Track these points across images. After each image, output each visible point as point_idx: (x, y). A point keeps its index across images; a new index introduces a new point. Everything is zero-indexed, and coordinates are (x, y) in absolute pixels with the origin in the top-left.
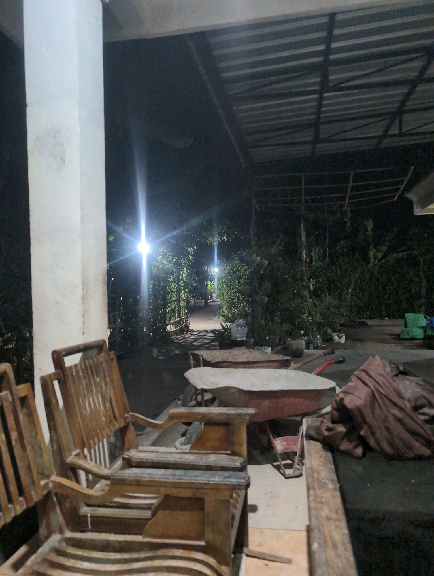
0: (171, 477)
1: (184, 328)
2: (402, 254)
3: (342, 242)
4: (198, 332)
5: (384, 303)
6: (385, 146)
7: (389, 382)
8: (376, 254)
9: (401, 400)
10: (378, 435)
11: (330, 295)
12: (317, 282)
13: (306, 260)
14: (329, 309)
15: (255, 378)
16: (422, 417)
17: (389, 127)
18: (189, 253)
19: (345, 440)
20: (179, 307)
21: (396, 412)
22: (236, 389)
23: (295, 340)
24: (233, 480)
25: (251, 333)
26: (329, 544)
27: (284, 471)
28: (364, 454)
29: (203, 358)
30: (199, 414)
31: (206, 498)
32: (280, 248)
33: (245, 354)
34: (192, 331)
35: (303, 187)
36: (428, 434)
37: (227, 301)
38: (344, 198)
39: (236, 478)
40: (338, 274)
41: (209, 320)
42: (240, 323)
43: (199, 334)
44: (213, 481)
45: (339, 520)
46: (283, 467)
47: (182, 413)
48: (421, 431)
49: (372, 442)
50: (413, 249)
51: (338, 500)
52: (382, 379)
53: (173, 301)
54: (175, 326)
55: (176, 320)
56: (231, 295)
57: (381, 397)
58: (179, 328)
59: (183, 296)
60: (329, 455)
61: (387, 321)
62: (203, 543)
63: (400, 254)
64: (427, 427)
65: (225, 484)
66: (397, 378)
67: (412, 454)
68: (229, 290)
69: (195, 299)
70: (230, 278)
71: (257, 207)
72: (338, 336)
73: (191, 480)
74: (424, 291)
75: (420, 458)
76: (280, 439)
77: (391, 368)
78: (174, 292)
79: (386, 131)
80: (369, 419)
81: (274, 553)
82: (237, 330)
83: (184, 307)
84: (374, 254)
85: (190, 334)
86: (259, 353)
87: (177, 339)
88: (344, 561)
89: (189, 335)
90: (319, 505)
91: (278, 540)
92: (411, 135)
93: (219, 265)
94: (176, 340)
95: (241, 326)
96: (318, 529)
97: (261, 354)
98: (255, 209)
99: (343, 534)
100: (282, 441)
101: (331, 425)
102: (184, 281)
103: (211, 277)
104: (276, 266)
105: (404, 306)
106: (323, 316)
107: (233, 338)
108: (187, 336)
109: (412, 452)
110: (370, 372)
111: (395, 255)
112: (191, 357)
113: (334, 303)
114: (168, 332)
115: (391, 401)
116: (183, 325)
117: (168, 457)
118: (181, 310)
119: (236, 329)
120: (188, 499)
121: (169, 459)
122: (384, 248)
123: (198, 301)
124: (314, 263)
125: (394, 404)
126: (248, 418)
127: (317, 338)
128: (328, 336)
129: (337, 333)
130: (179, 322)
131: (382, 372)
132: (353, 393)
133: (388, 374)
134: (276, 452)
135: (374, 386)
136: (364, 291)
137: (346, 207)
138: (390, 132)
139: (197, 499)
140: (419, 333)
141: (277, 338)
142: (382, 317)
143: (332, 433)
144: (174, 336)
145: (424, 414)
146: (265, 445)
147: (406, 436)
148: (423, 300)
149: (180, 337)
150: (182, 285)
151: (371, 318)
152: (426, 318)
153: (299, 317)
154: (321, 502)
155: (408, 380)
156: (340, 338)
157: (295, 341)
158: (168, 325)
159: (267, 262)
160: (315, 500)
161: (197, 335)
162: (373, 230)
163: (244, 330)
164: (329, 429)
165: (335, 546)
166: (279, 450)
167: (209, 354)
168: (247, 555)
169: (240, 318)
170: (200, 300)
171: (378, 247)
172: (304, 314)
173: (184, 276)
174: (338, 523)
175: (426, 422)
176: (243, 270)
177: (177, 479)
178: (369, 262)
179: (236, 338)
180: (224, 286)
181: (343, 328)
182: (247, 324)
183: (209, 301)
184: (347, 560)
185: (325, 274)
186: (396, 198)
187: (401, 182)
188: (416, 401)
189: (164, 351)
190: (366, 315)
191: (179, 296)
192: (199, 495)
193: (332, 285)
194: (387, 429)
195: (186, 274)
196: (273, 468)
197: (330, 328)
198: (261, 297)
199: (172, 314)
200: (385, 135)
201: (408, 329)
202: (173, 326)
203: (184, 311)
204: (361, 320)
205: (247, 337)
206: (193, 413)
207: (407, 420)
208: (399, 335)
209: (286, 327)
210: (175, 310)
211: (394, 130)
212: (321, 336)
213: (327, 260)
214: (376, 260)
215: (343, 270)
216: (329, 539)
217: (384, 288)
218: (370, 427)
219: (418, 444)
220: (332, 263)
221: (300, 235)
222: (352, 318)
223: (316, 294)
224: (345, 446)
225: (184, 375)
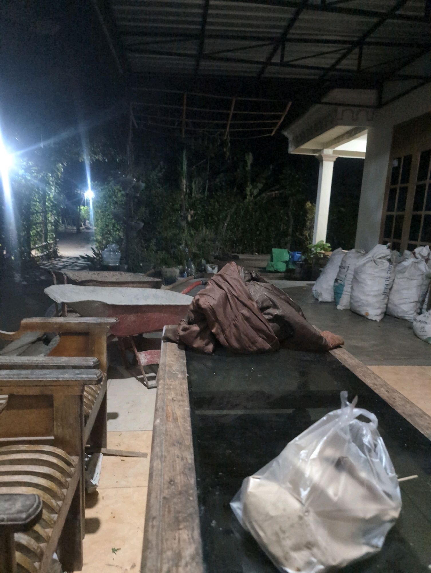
0: (16, 376)
1: (51, 254)
2: (275, 193)
3: (221, 175)
4: (68, 259)
5: (255, 239)
6: (267, 75)
7: (241, 285)
8: (252, 190)
9: (250, 301)
10: (227, 332)
11: (207, 228)
12: (195, 214)
13: (186, 190)
14: (205, 242)
15: (123, 296)
16: (267, 317)
17: (272, 55)
18: (58, 170)
19: (199, 338)
20: (46, 229)
21: (245, 312)
22: (99, 303)
23: (169, 267)
24: (84, 376)
25: (124, 259)
26: (171, 419)
27: (147, 383)
28: (214, 351)
29: (67, 277)
30: (56, 324)
31: (55, 395)
32: (160, 174)
33: (116, 276)
34: (61, 257)
35: (185, 108)
36: (269, 331)
37: (101, 228)
38: (224, 126)
39: (88, 374)
40: (216, 207)
41: (81, 247)
42: (113, 248)
43: (69, 261)
44: (62, 378)
45: (183, 401)
46: (146, 379)
47: (37, 323)
48: (264, 327)
49: (222, 338)
50: (285, 189)
51: (185, 386)
52: (234, 281)
53: (39, 223)
54: (41, 251)
55: (42, 245)
56: (105, 222)
57: (233, 299)
58: (45, 253)
59: (51, 218)
60: (183, 353)
61: (256, 256)
62: (52, 438)
63: (274, 193)
64: (270, 325)
65: (76, 380)
66: (249, 283)
67: (255, 348)
68: (104, 216)
69: (66, 225)
70: (105, 202)
71: (136, 125)
72: (211, 267)
73: (39, 378)
74: (290, 230)
75: (262, 352)
76: (144, 353)
77: (245, 274)
78: (40, 213)
79: (270, 58)
80: (221, 317)
81: (131, 450)
82: (110, 255)
83: (52, 231)
84: (251, 190)
85: (59, 260)
86: (130, 276)
87: (44, 264)
88: (182, 430)
89: (58, 262)
90: (166, 391)
91: (135, 440)
92: (292, 66)
93: (93, 188)
94: (42, 265)
95: (114, 251)
96: (163, 409)
97: (132, 276)
98: (134, 126)
99: (185, 411)
100: (147, 354)
101: (186, 326)
102: (52, 202)
103: (84, 202)
104: (154, 192)
105: (273, 242)
106: (199, 247)
107: (105, 263)
108: (55, 262)
109: (256, 346)
110: (226, 277)
111: (269, 194)
112: (54, 276)
113: (210, 236)
114: (33, 257)
115: (241, 302)
116: (51, 250)
117: (15, 359)
118: (49, 234)
119: (107, 253)
120: (35, 396)
121: (16, 361)
122: (260, 186)
123: (69, 227)
124: (193, 195)
125: (245, 305)
126: (108, 327)
127: (191, 268)
128: (202, 266)
129: (211, 264)
130: (46, 247)
131: (236, 276)
132: (208, 294)
133: (241, 279)
134: (140, 365)
135: (228, 289)
136: (238, 226)
137: (226, 136)
138: (273, 61)
139: (46, 396)
140: (282, 267)
141: (152, 265)
142: (252, 253)
143: (187, 332)
144: (40, 262)
145: (268, 314)
146: (131, 360)
147: (253, 333)
148: (289, 238)
149: (46, 263)
150: (49, 205)
151: (243, 253)
152: (289, 253)
153: (175, 247)
154: (169, 389)
155: (258, 284)
156: (213, 269)
157: (169, 269)
158: (33, 249)
159: (143, 185)
160: (163, 387)
161: (66, 261)
162: (252, 165)
163: (116, 255)
164: (184, 330)
165: (176, 420)
166: (143, 363)
167: (75, 275)
168: (104, 454)
169: (113, 243)
170: (71, 226)
171: (255, 183)
172: (181, 244)
173: (51, 196)
174: (181, 403)
175: (270, 321)
176: (119, 195)
177: (23, 378)
178: (245, 198)
179: (109, 263)
180: (98, 212)
181: (217, 260)
182: (119, 249)
183: (81, 228)
184: (185, 429)
185: (203, 206)
186: (273, 133)
187: (279, 117)
188: (263, 303)
189: (28, 276)
190: (239, 249)
191: (46, 218)
192: (47, 392)
193: (210, 218)
194: (236, 326)
195: (53, 194)
196: (137, 381)
197: (205, 259)
198: (136, 222)
199: (37, 237)
200: (268, 62)
201: (273, 263)
202: (38, 250)
203: (52, 235)
204: (234, 254)
205: (120, 263)
206: (50, 323)
207: (254, 319)
208: (265, 268)
209: (162, 254)
210: (41, 233)
211: (276, 59)
212: (195, 266)
213: (207, 193)
214: (251, 197)
215: (221, 204)
216: (171, 415)
217: (256, 224)
218: (220, 324)
219: (260, 340)
220: (211, 196)
221: (182, 163)
222: (225, 251)
223: (192, 225)
224: (198, 343)
225: (44, 291)
